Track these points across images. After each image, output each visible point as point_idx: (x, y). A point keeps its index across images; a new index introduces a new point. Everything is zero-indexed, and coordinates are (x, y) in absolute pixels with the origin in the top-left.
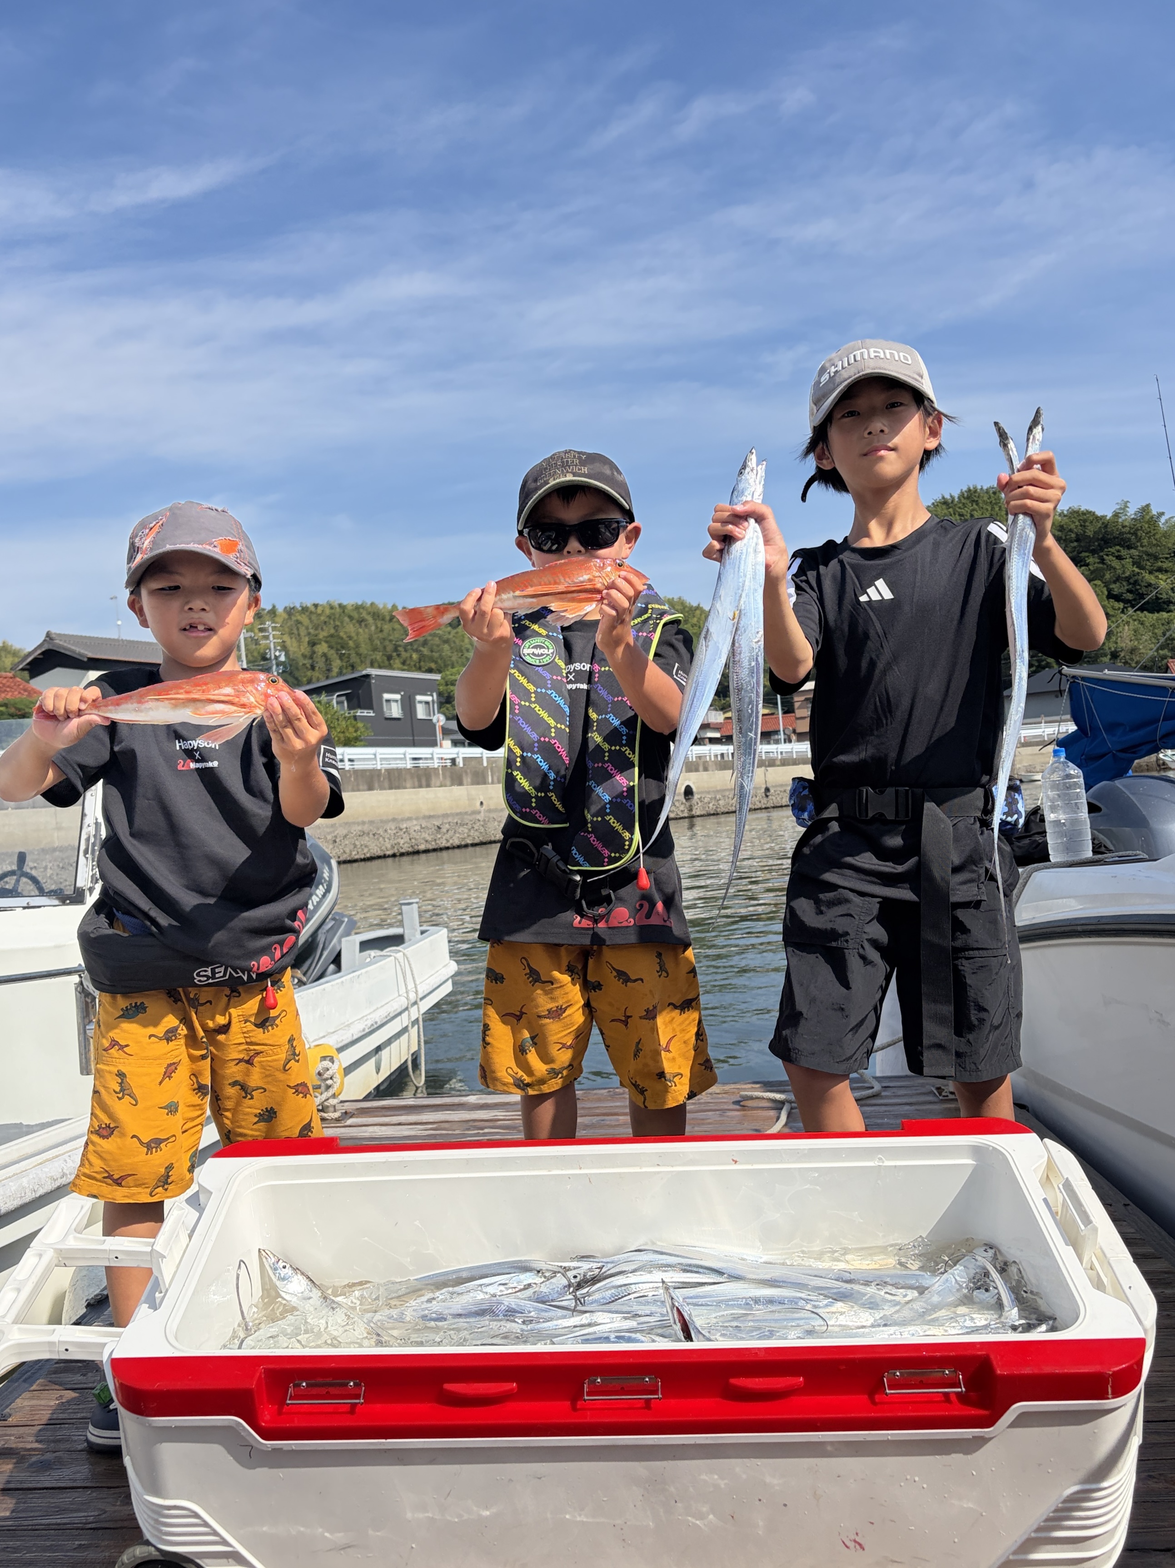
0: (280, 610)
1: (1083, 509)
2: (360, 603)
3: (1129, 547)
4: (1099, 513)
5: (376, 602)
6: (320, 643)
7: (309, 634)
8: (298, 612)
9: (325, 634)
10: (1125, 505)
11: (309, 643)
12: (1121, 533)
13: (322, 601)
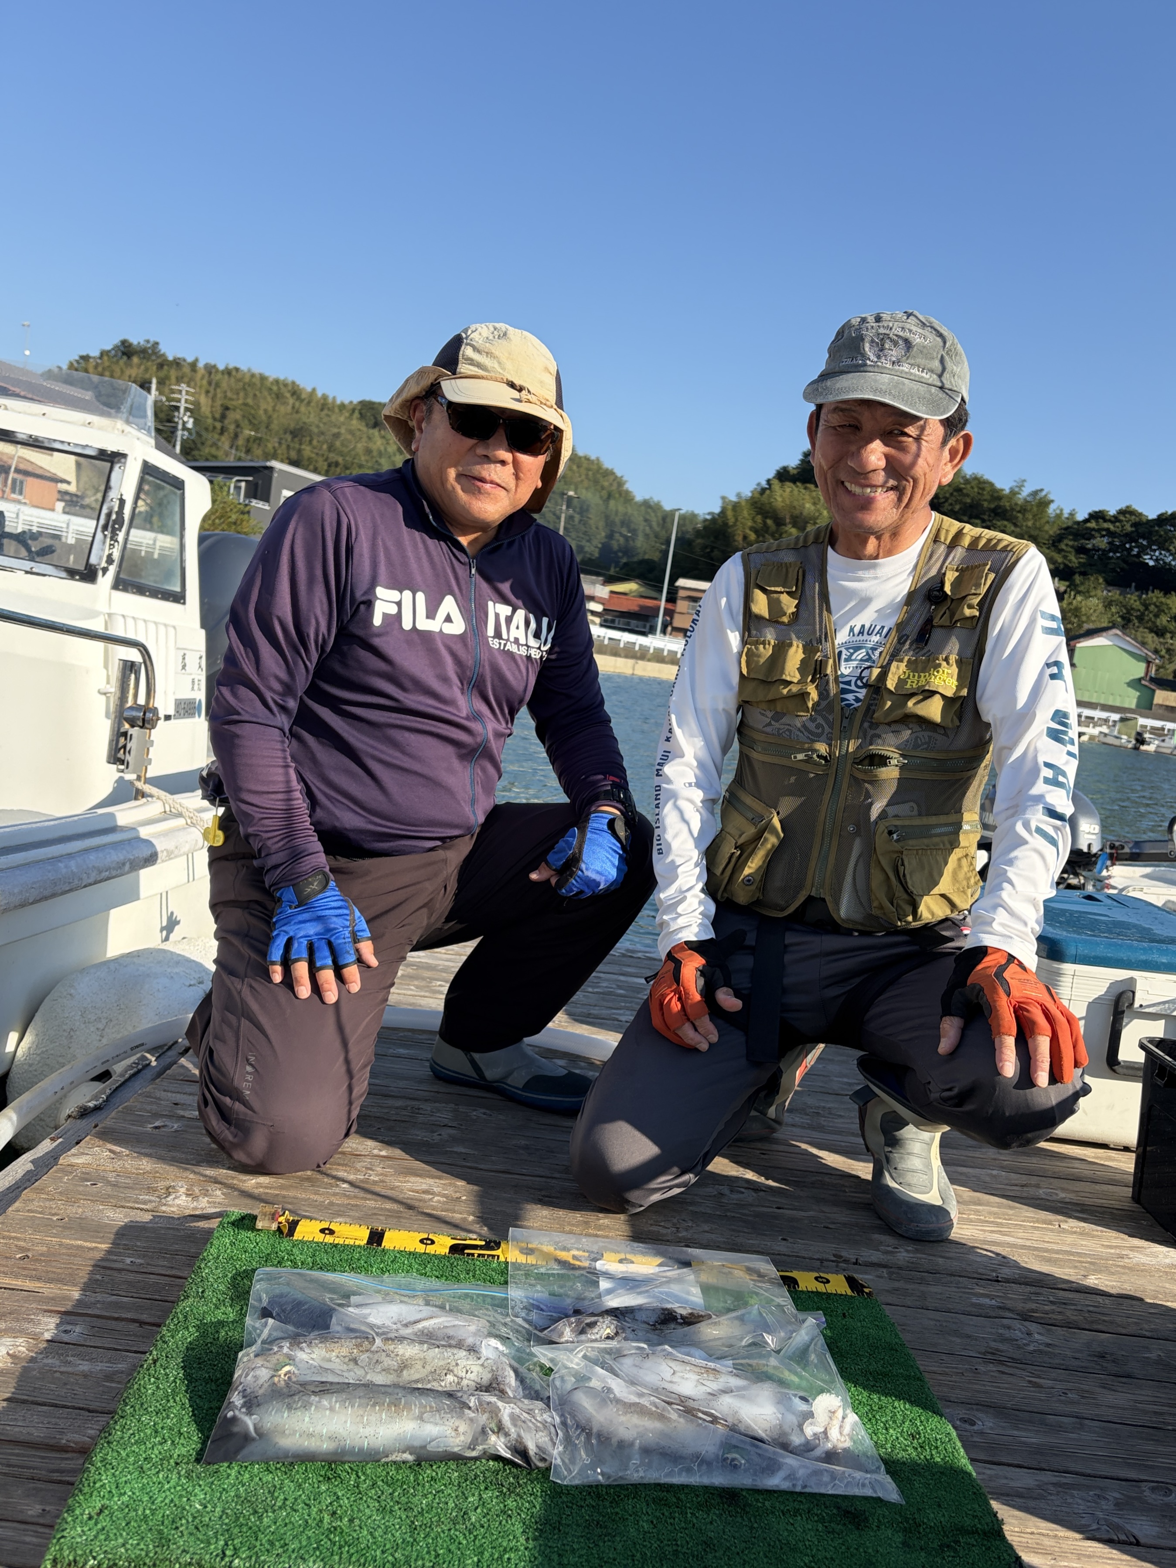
0: (201, 365)
1: (985, 477)
2: (282, 378)
3: (1015, 525)
4: (999, 485)
5: (298, 383)
6: (234, 410)
7: (225, 397)
8: (217, 371)
9: (240, 402)
10: (1021, 484)
11: (222, 405)
12: (1012, 509)
13: (244, 367)
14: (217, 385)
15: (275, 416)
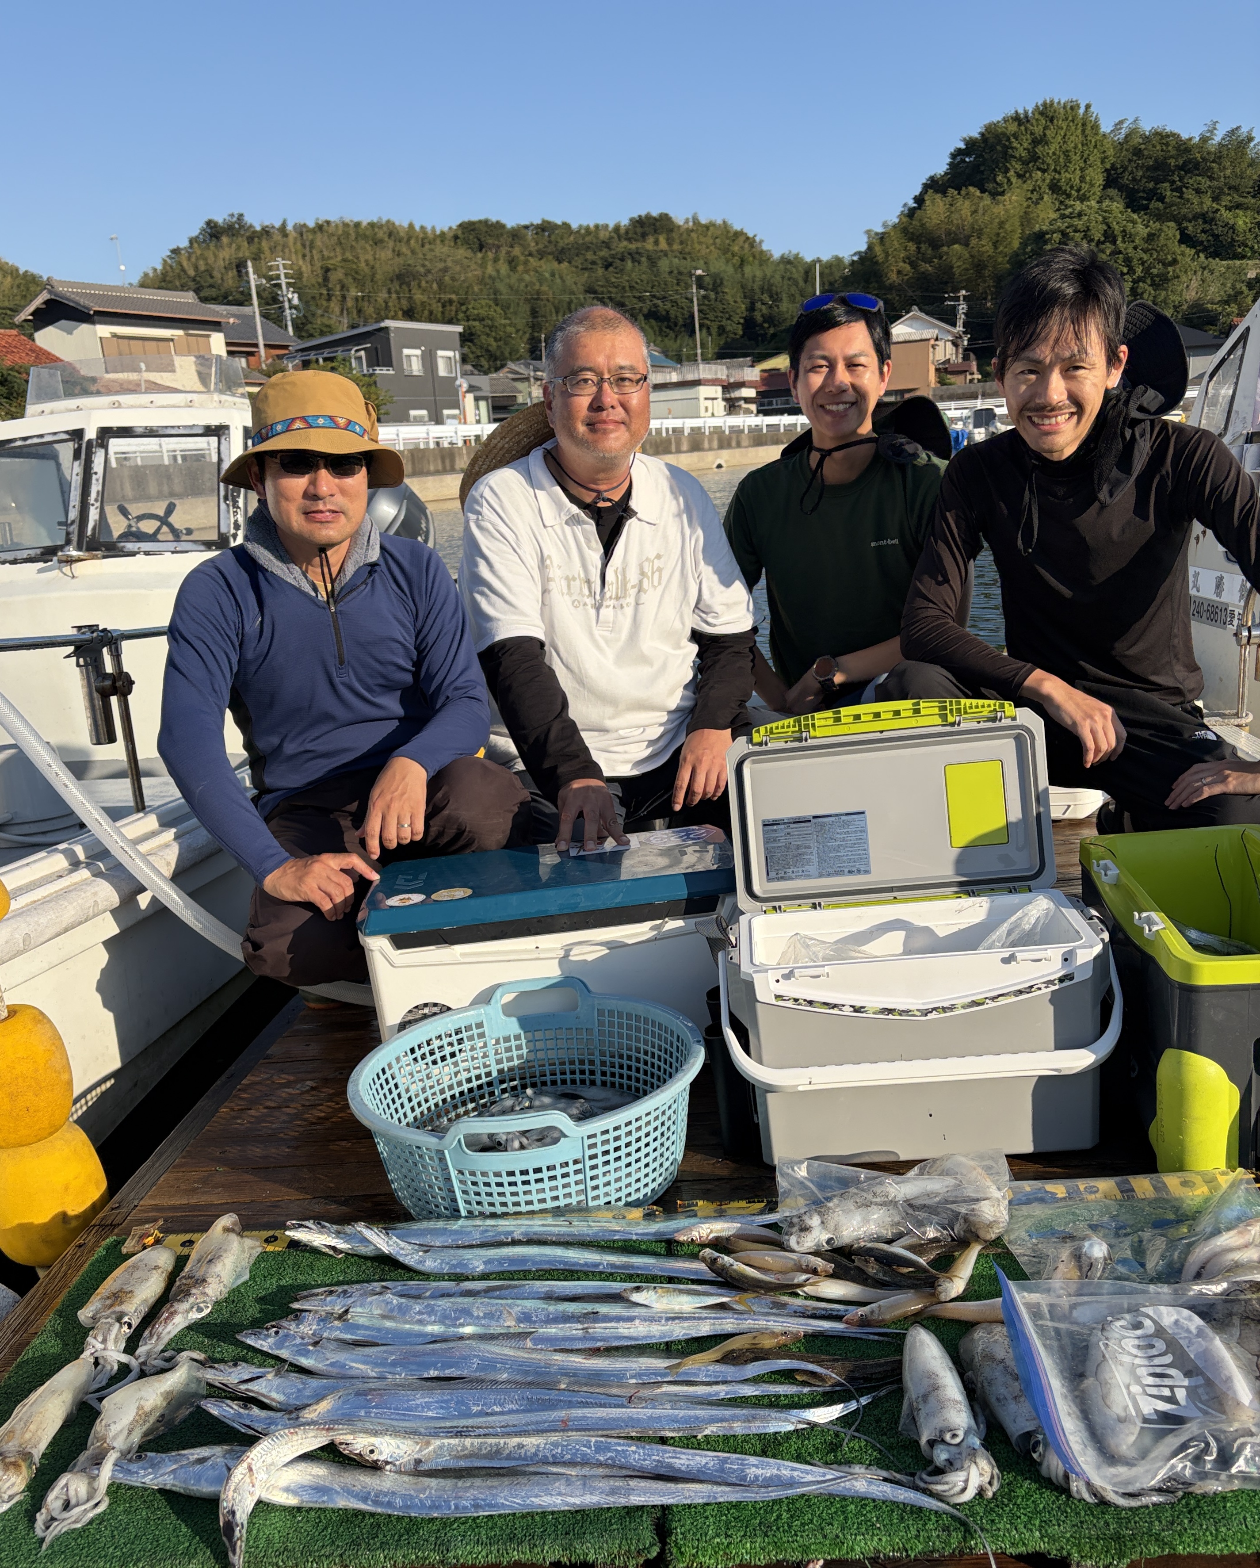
4: (1185, 135)
5: (392, 221)
6: (335, 269)
8: (308, 229)
10: (1213, 127)
11: (322, 267)
12: (1205, 160)
14: (312, 247)
15: (377, 266)
